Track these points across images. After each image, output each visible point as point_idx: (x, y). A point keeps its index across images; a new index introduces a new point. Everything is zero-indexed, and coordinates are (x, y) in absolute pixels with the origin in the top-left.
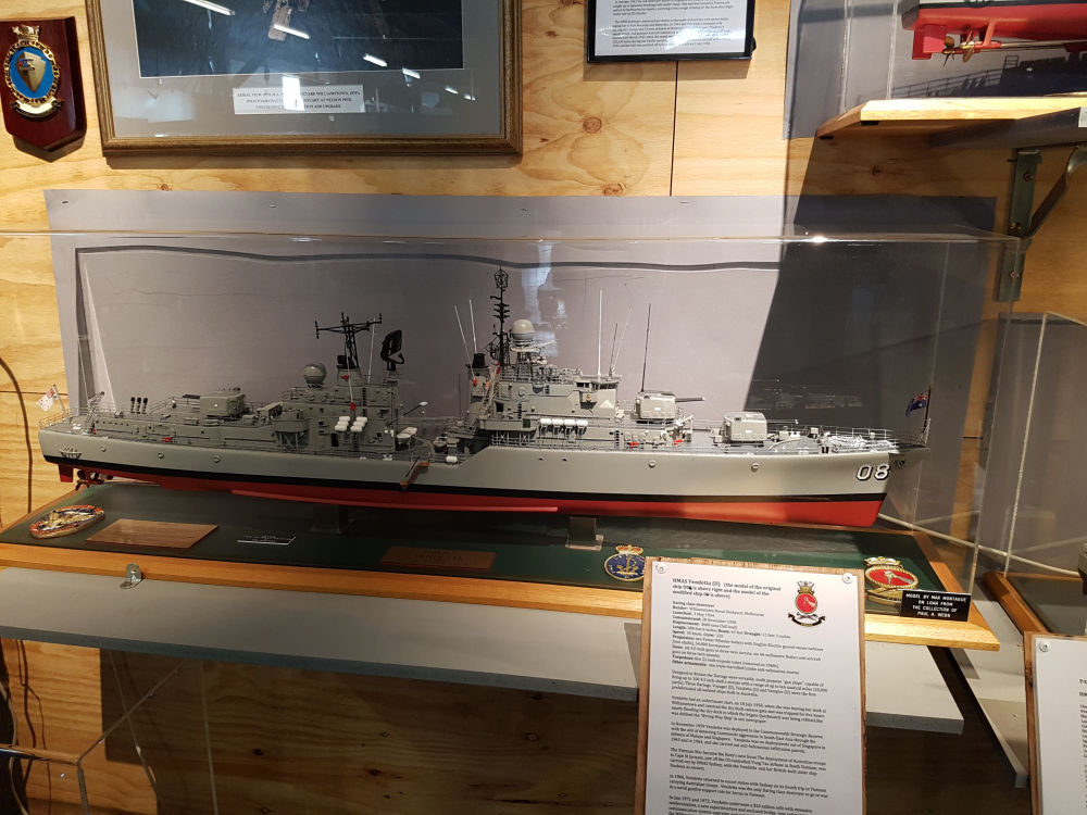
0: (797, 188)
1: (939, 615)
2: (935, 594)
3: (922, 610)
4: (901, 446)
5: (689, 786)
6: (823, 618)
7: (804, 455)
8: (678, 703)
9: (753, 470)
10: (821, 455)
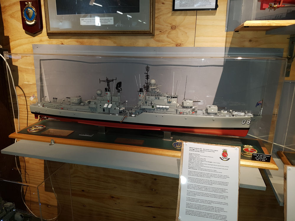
0: (229, 45)
1: (262, 160)
2: (261, 155)
3: (257, 159)
4: (254, 115)
5: (191, 200)
6: (229, 159)
7: (227, 117)
8: (189, 179)
9: (213, 120)
10: (232, 117)
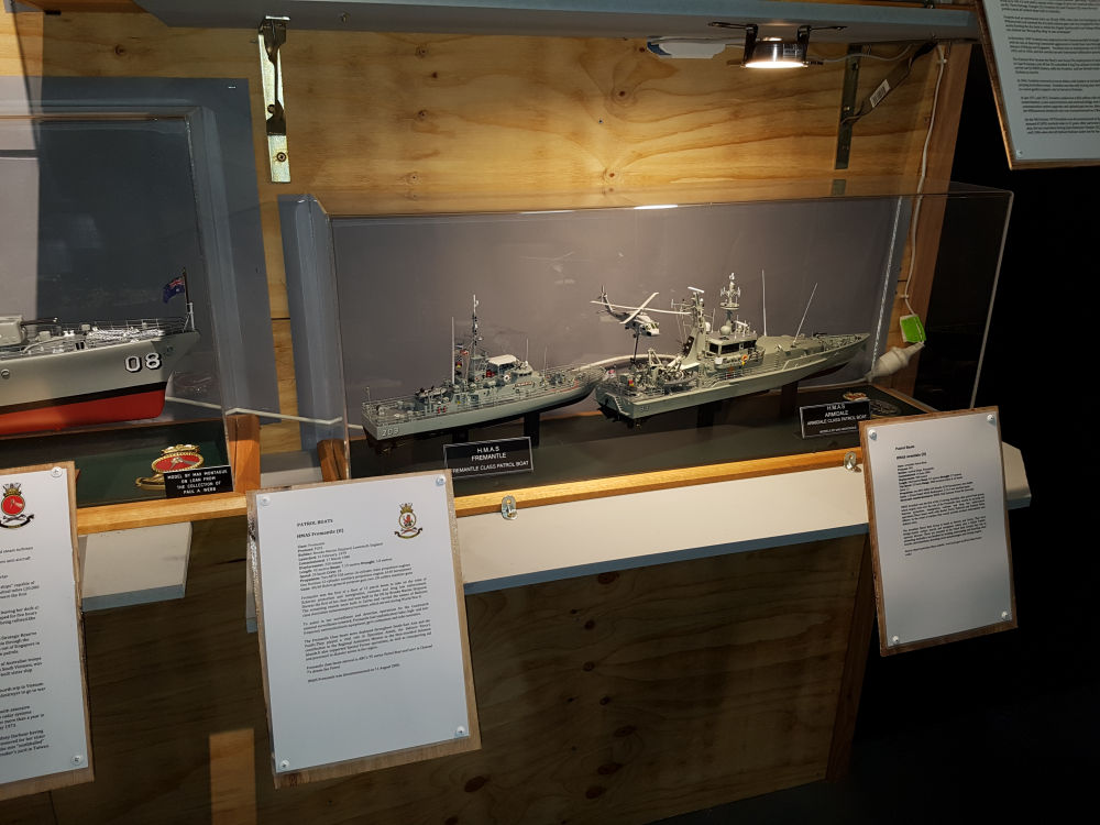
0: (37, 69)
1: (205, 490)
3: (186, 489)
6: (32, 517)
7: (59, 353)
10: (76, 352)
